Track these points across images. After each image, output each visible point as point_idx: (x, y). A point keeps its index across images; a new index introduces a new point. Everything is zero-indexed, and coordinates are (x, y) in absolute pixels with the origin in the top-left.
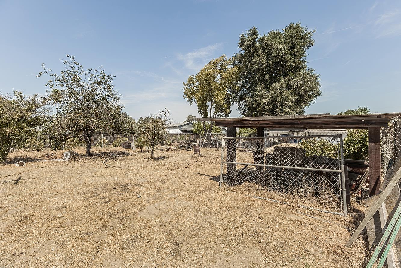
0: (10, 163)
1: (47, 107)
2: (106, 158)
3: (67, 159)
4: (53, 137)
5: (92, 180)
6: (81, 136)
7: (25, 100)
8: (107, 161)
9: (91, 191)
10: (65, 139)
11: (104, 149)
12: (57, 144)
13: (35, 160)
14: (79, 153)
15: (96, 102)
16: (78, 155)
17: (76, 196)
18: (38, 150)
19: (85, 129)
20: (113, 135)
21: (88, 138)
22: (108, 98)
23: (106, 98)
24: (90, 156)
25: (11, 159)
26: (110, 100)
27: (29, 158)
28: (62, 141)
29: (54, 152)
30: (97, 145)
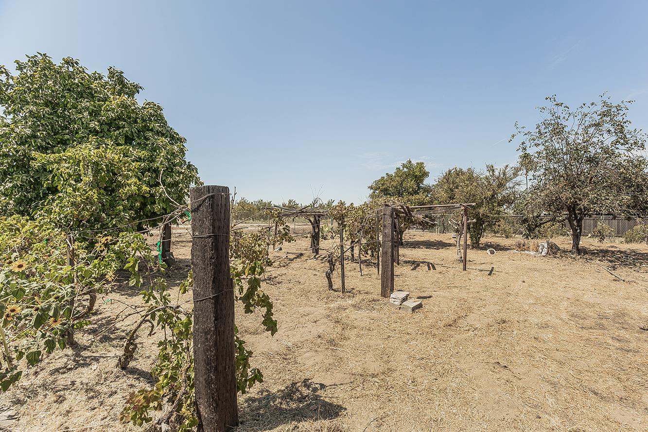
0: (482, 249)
1: (518, 179)
2: (611, 261)
3: (543, 254)
4: (525, 221)
5: (588, 297)
6: (564, 220)
7: (496, 173)
8: (614, 268)
9: (590, 317)
10: (541, 224)
11: (606, 245)
12: (530, 229)
13: (504, 249)
14: (561, 247)
15: (590, 160)
16: (559, 249)
17: (564, 316)
18: (507, 237)
19: (572, 208)
20: (629, 219)
21: (575, 222)
22: (617, 148)
23: (613, 148)
24: (579, 254)
25: (482, 244)
26: (621, 149)
27: (498, 245)
28: (536, 226)
29: (526, 241)
30: (590, 235)
